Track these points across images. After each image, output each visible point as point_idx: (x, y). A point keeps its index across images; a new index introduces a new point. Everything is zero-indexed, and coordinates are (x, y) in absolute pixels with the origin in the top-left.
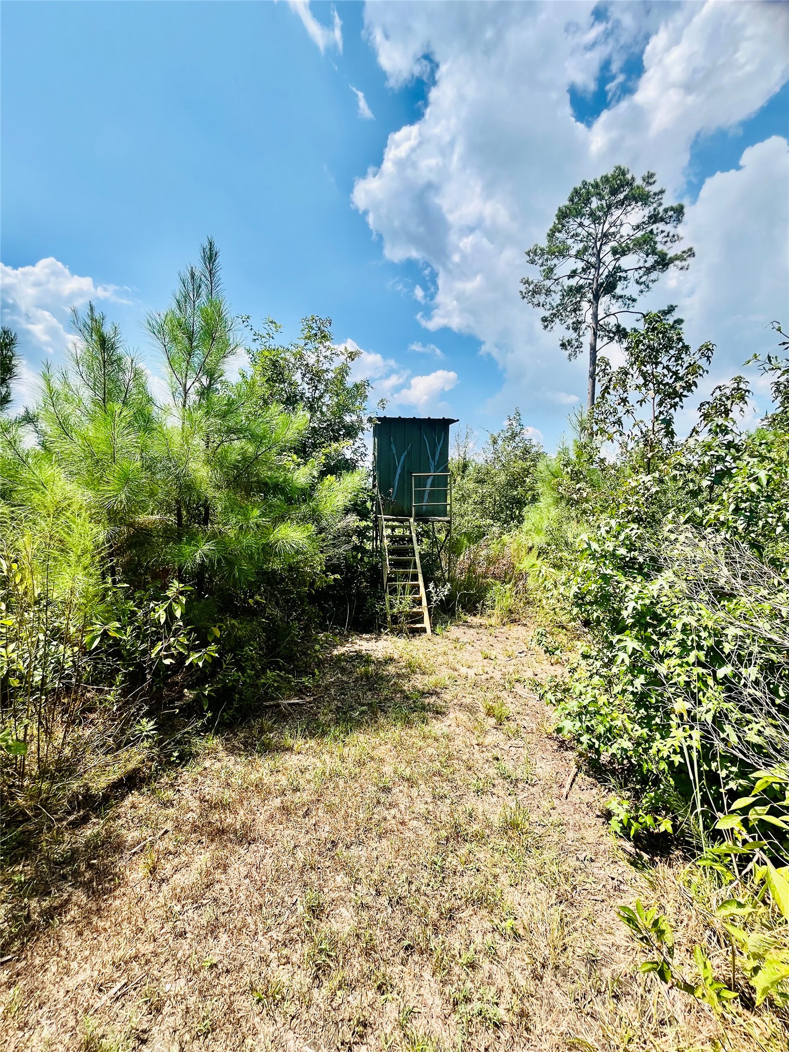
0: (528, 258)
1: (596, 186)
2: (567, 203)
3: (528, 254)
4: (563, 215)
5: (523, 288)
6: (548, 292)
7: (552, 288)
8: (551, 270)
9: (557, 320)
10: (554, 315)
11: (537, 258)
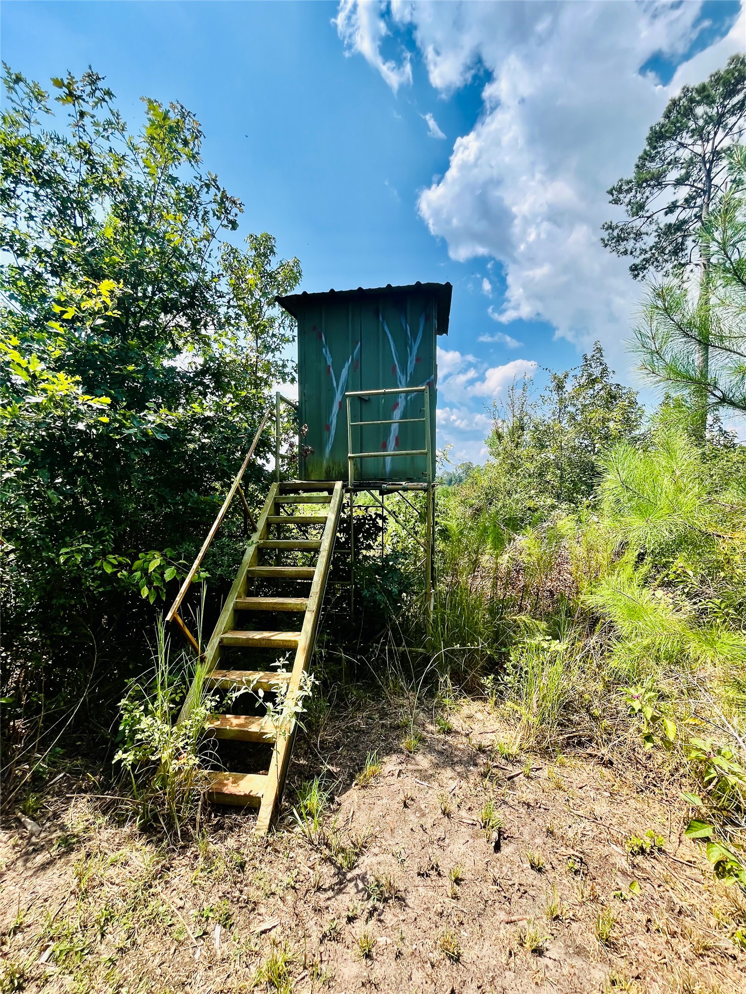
0: (610, 198)
1: (702, 90)
2: (662, 120)
3: (611, 192)
4: (658, 137)
5: (605, 235)
6: (638, 235)
7: (643, 230)
8: (641, 207)
9: (651, 268)
10: (647, 260)
11: (621, 196)
